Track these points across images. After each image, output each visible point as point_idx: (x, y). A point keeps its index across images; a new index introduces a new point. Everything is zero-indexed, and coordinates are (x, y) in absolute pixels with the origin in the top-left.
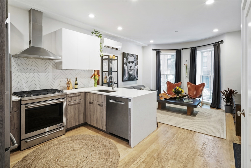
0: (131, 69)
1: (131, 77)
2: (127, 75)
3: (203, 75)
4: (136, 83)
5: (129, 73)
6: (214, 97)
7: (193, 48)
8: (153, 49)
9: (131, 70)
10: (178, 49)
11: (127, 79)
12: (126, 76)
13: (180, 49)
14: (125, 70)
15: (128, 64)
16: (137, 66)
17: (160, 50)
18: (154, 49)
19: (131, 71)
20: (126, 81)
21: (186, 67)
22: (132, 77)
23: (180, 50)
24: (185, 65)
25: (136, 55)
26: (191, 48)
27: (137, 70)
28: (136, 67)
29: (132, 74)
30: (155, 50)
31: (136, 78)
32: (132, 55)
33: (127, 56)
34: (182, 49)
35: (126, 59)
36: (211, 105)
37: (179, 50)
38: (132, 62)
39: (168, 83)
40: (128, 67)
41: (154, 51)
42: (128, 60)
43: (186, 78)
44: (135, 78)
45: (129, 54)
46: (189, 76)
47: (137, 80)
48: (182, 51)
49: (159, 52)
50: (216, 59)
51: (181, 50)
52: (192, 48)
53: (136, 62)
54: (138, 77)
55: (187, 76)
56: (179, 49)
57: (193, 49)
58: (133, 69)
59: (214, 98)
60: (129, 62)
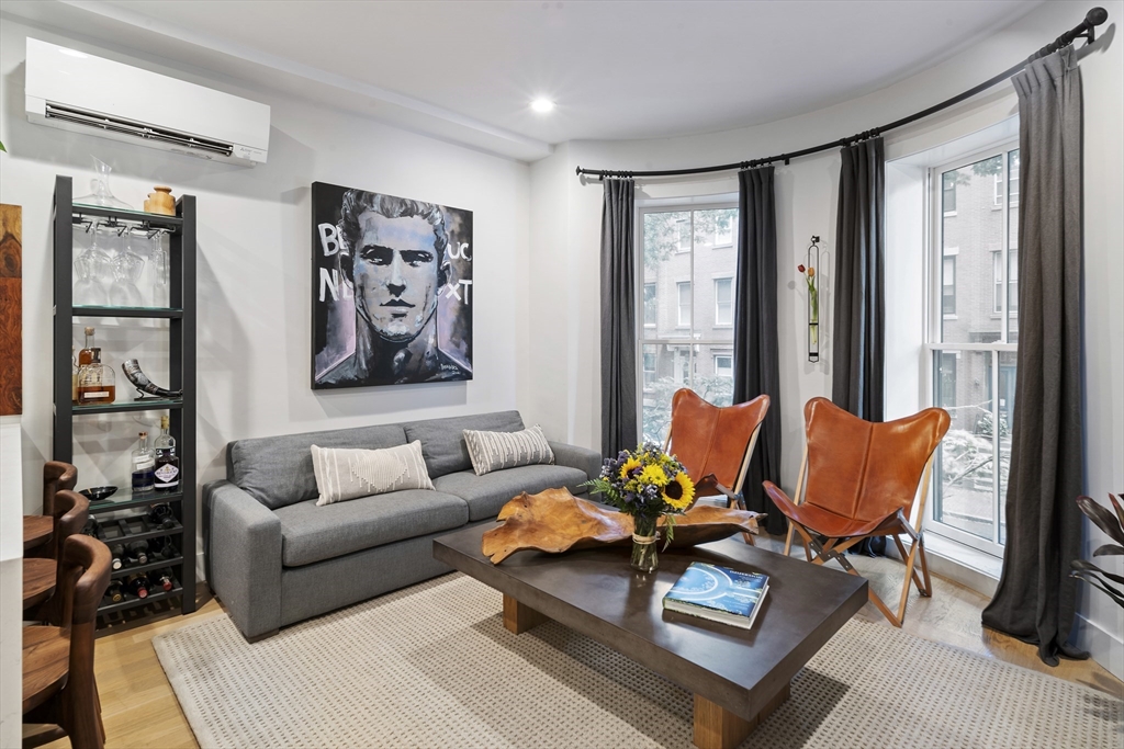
0: (402, 303)
1: (401, 355)
2: (351, 342)
3: (938, 345)
4: (462, 400)
5: (372, 328)
6: (1017, 537)
7: (856, 138)
8: (578, 171)
9: (403, 309)
10: (754, 163)
11: (351, 374)
12: (340, 349)
13: (770, 160)
14: (334, 309)
15: (362, 265)
16: (467, 282)
17: (631, 174)
18: (585, 171)
19: (396, 316)
20: (344, 384)
21: (811, 288)
22: (408, 355)
23: (766, 165)
24: (802, 269)
25: (449, 209)
26: (845, 142)
27: (466, 312)
28: (452, 291)
29: (410, 338)
30: (602, 174)
31: (448, 361)
32: (409, 209)
33: (358, 210)
34: (786, 158)
35: (337, 230)
36: (998, 609)
37: (759, 166)
38: (410, 257)
39: (685, 401)
40: (360, 291)
41: (590, 181)
42: (366, 242)
43: (807, 371)
44: (438, 364)
45: (377, 200)
46: (827, 353)
47: (469, 376)
48: (781, 170)
49: (621, 193)
50: (1039, 197)
51: (772, 169)
52: (852, 139)
53: (453, 254)
54: (469, 356)
55: (813, 350)
56: (762, 161)
57: (857, 148)
58: (420, 305)
59: (1016, 548)
60: (383, 255)
